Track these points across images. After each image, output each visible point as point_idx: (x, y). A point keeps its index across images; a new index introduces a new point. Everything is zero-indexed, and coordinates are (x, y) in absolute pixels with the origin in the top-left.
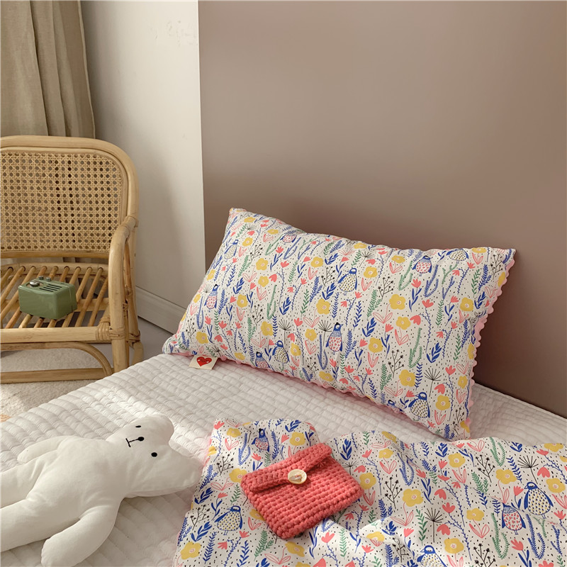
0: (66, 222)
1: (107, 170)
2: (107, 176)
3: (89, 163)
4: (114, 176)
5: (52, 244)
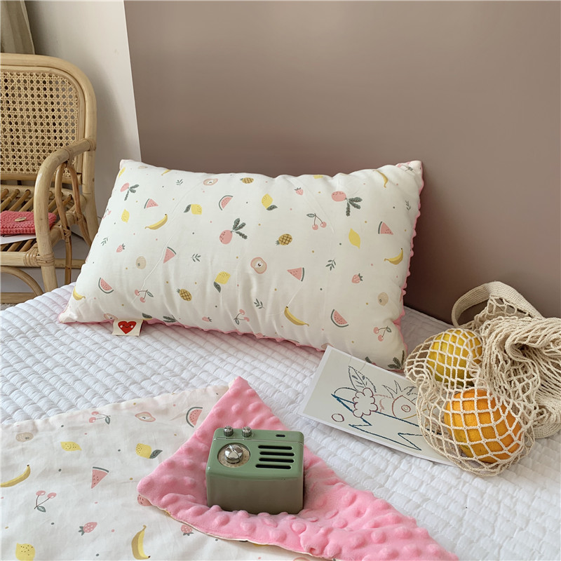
0: (25, 144)
1: (63, 90)
2: (64, 97)
3: (44, 82)
4: (70, 97)
5: (12, 167)
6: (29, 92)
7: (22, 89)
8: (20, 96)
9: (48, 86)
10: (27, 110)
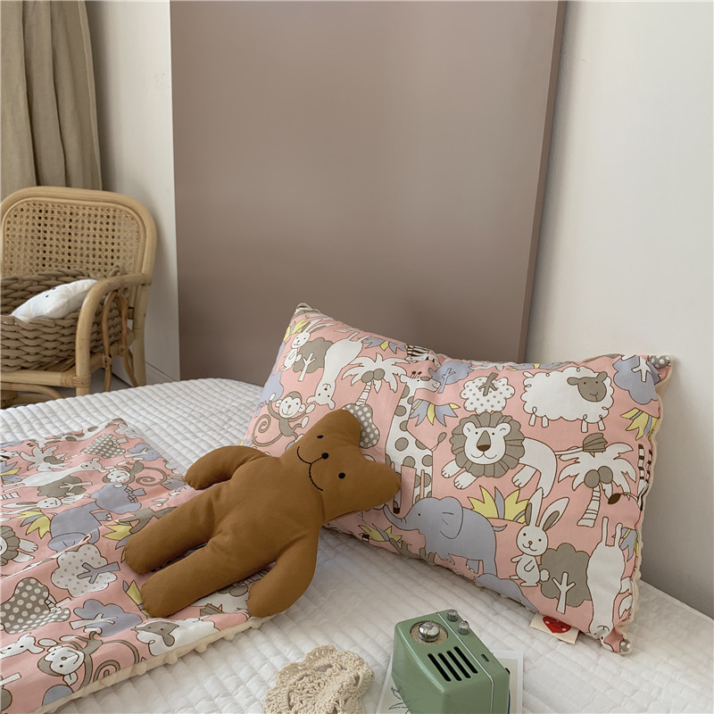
6: (92, 226)
7: (86, 222)
8: (83, 228)
9: (111, 221)
10: (88, 242)
